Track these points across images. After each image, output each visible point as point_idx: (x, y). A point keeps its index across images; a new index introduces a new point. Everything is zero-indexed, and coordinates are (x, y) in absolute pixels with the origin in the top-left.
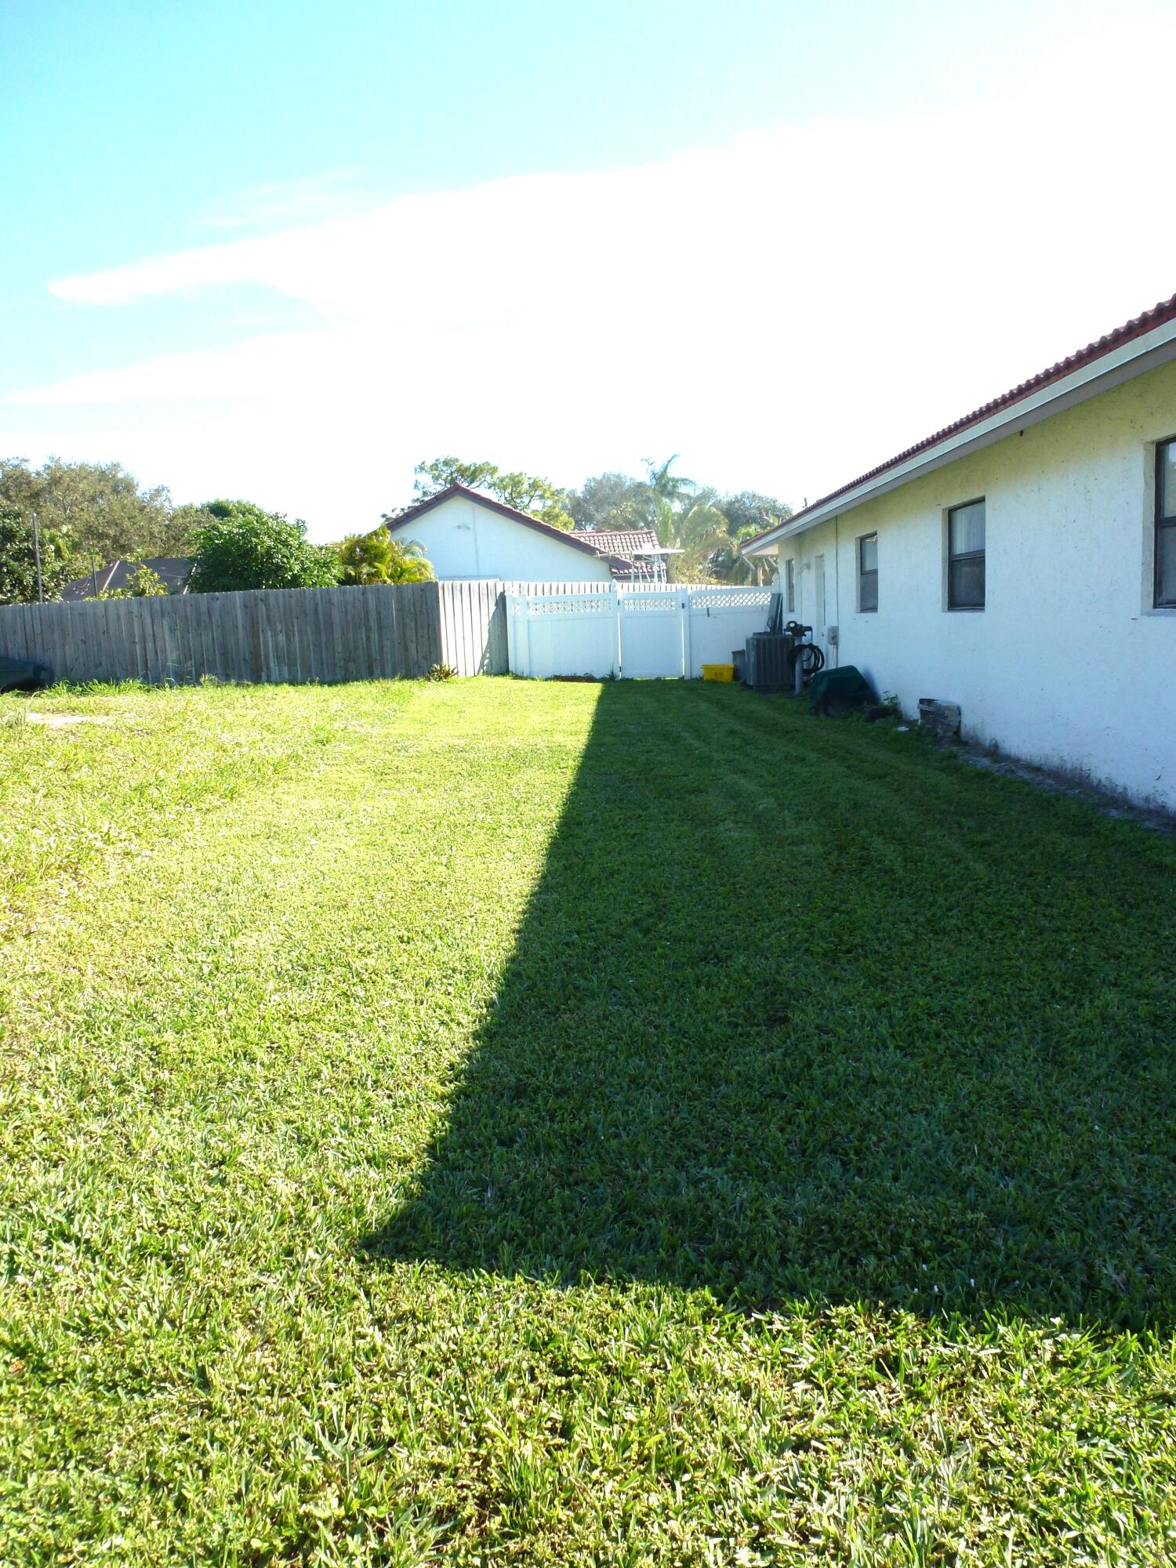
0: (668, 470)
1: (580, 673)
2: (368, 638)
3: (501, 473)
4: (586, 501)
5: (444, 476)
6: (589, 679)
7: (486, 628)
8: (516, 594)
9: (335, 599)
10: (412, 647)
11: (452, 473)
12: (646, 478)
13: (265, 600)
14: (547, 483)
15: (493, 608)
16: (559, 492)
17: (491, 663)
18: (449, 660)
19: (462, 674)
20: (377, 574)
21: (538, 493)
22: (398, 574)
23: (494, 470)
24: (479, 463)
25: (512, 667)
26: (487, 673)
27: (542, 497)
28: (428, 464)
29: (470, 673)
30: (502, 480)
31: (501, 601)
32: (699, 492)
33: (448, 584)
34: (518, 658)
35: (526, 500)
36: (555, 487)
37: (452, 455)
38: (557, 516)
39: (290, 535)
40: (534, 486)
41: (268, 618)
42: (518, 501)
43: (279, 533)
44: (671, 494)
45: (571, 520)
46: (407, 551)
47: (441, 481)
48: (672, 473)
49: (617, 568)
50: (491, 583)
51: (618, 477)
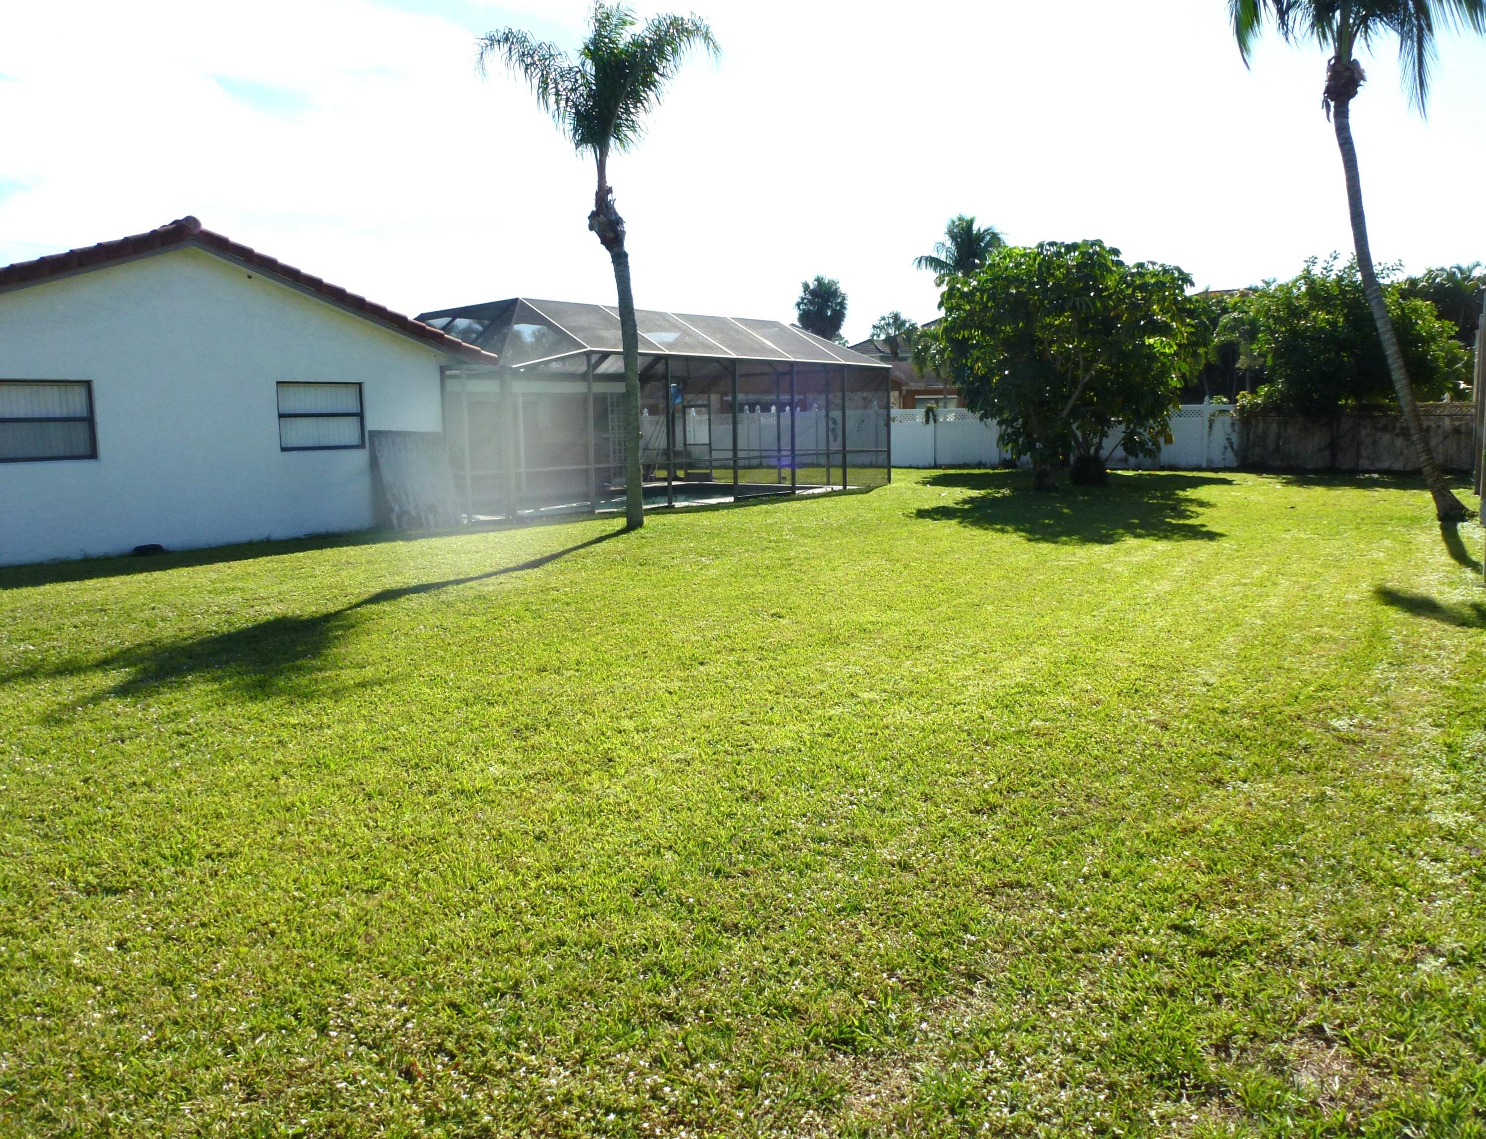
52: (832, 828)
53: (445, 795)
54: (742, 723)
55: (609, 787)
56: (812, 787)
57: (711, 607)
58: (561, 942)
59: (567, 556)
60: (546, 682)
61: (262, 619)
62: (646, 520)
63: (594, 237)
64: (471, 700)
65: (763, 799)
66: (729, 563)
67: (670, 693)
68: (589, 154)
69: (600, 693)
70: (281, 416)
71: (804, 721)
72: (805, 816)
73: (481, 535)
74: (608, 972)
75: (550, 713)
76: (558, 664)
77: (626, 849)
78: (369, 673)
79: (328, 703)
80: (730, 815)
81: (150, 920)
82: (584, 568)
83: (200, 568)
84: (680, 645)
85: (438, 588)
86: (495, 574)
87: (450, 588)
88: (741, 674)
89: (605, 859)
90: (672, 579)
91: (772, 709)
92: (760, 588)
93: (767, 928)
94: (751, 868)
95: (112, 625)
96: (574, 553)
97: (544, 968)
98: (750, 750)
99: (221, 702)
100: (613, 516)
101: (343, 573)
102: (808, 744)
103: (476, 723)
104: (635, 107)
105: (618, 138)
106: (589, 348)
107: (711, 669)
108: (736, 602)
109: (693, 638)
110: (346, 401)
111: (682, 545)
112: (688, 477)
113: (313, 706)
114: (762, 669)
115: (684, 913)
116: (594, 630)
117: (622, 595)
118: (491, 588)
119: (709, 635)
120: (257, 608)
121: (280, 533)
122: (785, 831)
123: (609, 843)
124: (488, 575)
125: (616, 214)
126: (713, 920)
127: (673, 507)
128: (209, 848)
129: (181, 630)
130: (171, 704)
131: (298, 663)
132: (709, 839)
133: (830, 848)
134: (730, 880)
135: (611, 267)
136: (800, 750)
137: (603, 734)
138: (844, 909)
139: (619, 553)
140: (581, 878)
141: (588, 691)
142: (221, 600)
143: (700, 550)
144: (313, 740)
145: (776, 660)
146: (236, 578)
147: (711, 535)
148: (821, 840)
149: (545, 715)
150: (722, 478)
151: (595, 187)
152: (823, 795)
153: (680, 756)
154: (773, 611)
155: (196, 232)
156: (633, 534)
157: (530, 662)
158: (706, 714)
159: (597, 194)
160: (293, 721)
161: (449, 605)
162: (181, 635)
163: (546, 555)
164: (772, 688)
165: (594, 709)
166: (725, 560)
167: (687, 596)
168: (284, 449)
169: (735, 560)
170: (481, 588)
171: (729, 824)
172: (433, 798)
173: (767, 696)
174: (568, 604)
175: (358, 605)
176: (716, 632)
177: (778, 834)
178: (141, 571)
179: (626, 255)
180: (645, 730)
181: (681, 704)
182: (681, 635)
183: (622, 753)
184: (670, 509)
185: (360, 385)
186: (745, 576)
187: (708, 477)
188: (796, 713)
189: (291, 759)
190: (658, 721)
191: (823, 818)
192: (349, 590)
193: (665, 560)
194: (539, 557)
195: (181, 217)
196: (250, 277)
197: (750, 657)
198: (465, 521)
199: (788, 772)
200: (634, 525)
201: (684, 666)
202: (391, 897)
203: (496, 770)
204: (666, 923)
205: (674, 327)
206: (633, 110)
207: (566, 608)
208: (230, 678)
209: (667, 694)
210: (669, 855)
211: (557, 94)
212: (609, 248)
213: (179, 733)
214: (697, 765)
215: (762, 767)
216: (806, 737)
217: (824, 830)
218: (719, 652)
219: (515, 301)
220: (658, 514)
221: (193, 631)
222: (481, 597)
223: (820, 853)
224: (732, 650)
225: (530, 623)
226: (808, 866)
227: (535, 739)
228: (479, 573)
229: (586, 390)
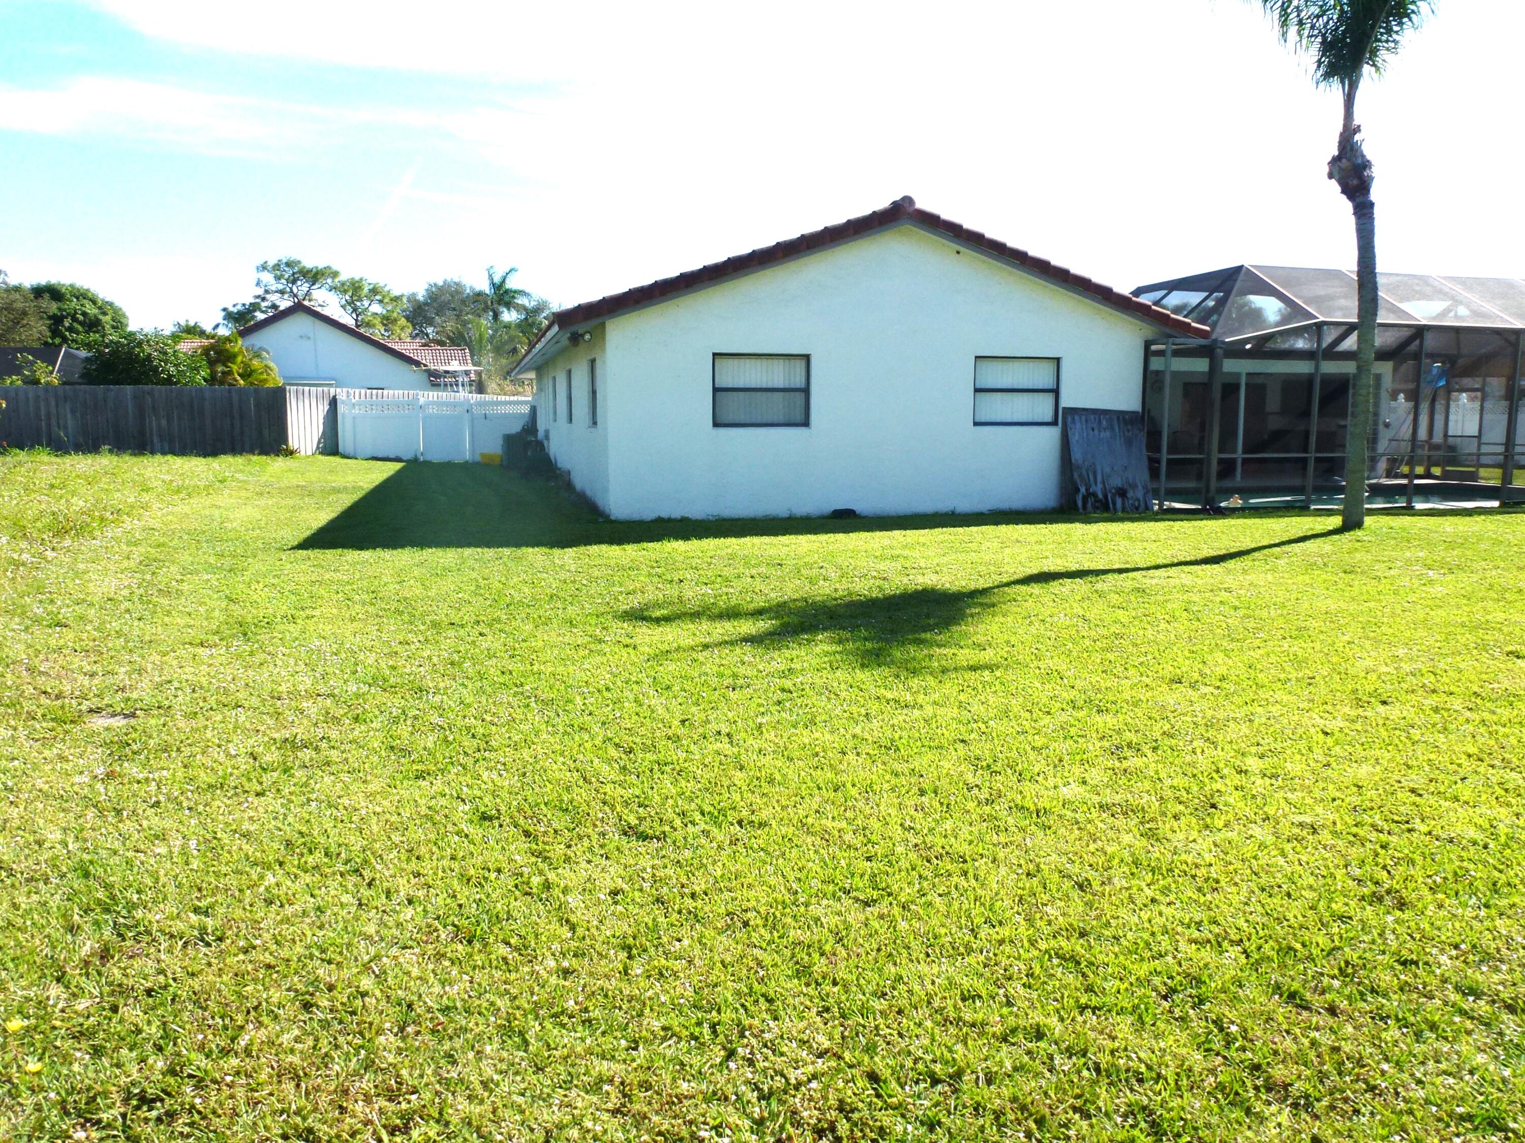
0: (507, 281)
1: (392, 456)
2: (232, 425)
3: (343, 277)
4: (426, 304)
5: (286, 276)
6: (398, 460)
7: (321, 421)
8: (344, 398)
9: (207, 395)
10: (266, 433)
11: (294, 274)
12: (484, 286)
13: (151, 393)
14: (386, 289)
15: (327, 407)
16: (396, 299)
17: (325, 447)
18: (294, 441)
19: (303, 453)
20: (230, 373)
21: (378, 297)
22: (247, 374)
23: (335, 274)
24: (321, 266)
25: (341, 449)
26: (322, 453)
27: (381, 301)
28: (271, 263)
29: (309, 453)
30: (343, 284)
31: (334, 402)
32: (533, 304)
33: (293, 388)
34: (346, 440)
35: (366, 303)
36: (396, 293)
37: (294, 256)
38: (395, 320)
39: (166, 345)
40: (374, 291)
41: (154, 408)
42: (358, 304)
43: (157, 343)
44: (508, 305)
45: (409, 324)
46: (258, 356)
47: (283, 281)
48: (510, 284)
49: (435, 379)
50: (326, 389)
51: (457, 284)
52: (1496, 978)
53: (1000, 808)
54: (1413, 791)
55: (1194, 841)
56: (1487, 906)
57: (1421, 633)
58: (1039, 1035)
59: (1256, 554)
60: (1171, 697)
61: (912, 588)
62: (1368, 521)
63: (1334, 186)
64: (1080, 703)
65: (1402, 905)
66: (1466, 581)
67: (1326, 734)
68: (1335, 90)
69: (1235, 719)
70: (977, 390)
71: (1509, 805)
72: (1456, 947)
73: (1167, 523)
74: (1078, 1097)
75: (1164, 733)
76: (1196, 676)
77: (1179, 929)
78: (987, 656)
79: (931, 681)
80: (1344, 918)
81: (654, 875)
82: (1274, 570)
83: (878, 534)
84: (1363, 674)
85: (1097, 575)
86: (1166, 566)
87: (1110, 576)
88: (1434, 725)
89: (1146, 936)
90: (1379, 593)
91: (1463, 779)
92: (1500, 616)
93: (1332, 1107)
94: (1344, 1004)
95: (782, 579)
96: (1266, 551)
97: (1001, 1064)
98: (1409, 831)
99: (835, 665)
100: (1330, 513)
101: (1007, 551)
102: (1503, 839)
103: (1073, 731)
104: (1401, 24)
105: (1374, 65)
106: (1321, 319)
107: (1394, 712)
108: (1459, 630)
109: (1384, 669)
110: (1042, 377)
111: (1408, 554)
112: (1446, 475)
113: (915, 683)
114: (1468, 721)
115: (1217, 1044)
116: (1257, 642)
117: (1306, 605)
118: (1154, 582)
119: (1406, 667)
120: (911, 577)
121: (964, 506)
122: (1416, 963)
123: (1161, 914)
124: (1157, 567)
125: (1363, 156)
126: (1257, 1067)
127: (1412, 508)
128: (745, 813)
129: (836, 590)
130: (792, 660)
131: (923, 636)
132: (1298, 946)
133: (1483, 1007)
134: (1305, 1014)
135: (1352, 220)
136: (1486, 847)
137: (1218, 771)
138: (1469, 1118)
139: (1322, 556)
140: (1103, 953)
141: (1221, 715)
142: (882, 566)
143: (1429, 562)
144: (899, 718)
145: (1494, 713)
146: (905, 547)
147: (1450, 545)
148: (1474, 992)
149: (1157, 735)
150: (1490, 478)
151: (1339, 127)
152: (1498, 922)
153: (1308, 819)
154: (1510, 648)
155: (911, 210)
156: (1347, 535)
157: (1168, 670)
158: (1364, 771)
159: (1341, 135)
160: (889, 695)
161: (1101, 595)
162: (834, 595)
163: (1232, 550)
164: (1472, 750)
165: (1220, 737)
166: (1462, 575)
167: (1393, 614)
168: (976, 424)
169: (1475, 577)
170: (1144, 581)
171: (1335, 930)
172: (987, 809)
173: (1463, 760)
174: (1236, 608)
175: (1008, 584)
176: (1419, 665)
177: (1404, 963)
178: (827, 532)
179: (1372, 205)
180: (1275, 776)
181: (1337, 750)
182: (1369, 663)
183: (1231, 800)
184: (1409, 510)
185: (1058, 360)
186: (1483, 599)
187: (1474, 476)
188: (1500, 792)
189: (866, 735)
190: (1295, 766)
191: (1486, 958)
192: (1006, 568)
193: (1380, 569)
194: (1224, 552)
195: (898, 197)
196: (958, 253)
197: (1457, 704)
198: (1156, 508)
199: (1456, 874)
200: (1352, 524)
201: (1359, 703)
202: (881, 917)
203: (1073, 791)
204: (1184, 1051)
205: (1440, 293)
206: (1396, 28)
207: (1232, 612)
208: (854, 641)
209: (1321, 736)
210: (1234, 952)
211: (1301, 23)
212: (1351, 197)
213: (783, 690)
214: (1325, 836)
215: (1418, 858)
216: (1502, 829)
217: (1480, 976)
218: (1413, 691)
219: (1240, 268)
220: (1388, 514)
221: (846, 593)
222: (1140, 591)
223: (1462, 1012)
224: (1434, 691)
225: (1182, 626)
226: (1433, 1027)
227: (1135, 762)
228: (1149, 564)
229: (1313, 371)
